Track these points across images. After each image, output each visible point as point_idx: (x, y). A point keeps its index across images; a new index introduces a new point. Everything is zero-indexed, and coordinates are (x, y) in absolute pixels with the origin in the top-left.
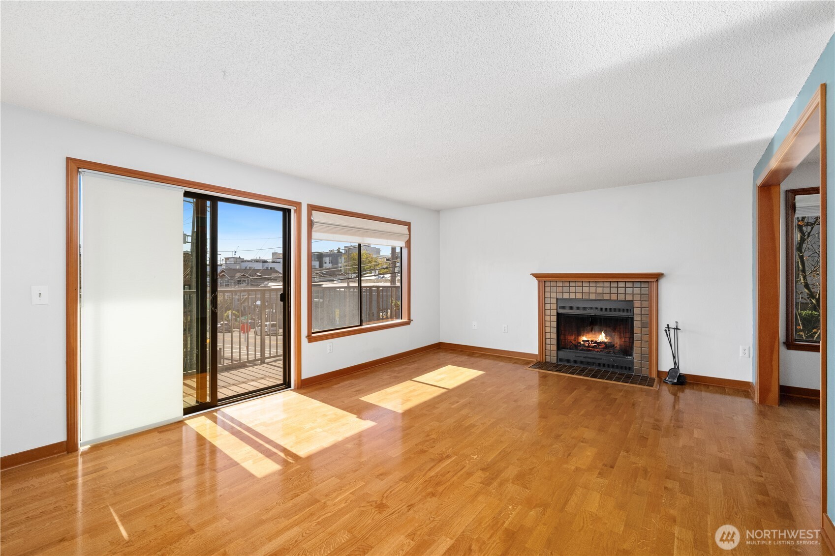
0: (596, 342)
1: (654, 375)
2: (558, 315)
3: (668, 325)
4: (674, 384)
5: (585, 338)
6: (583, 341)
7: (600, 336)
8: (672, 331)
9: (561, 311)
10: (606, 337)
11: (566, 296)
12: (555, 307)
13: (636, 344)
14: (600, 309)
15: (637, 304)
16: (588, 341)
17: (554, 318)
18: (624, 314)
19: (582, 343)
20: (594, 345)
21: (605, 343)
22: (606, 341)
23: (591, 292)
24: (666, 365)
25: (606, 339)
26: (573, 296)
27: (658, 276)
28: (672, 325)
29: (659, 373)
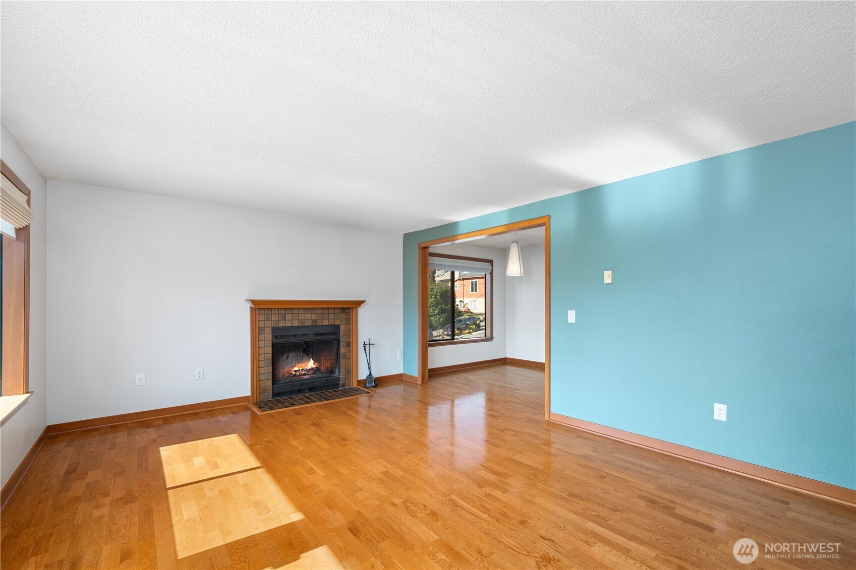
0: (306, 370)
1: (355, 385)
2: (273, 345)
3: (364, 342)
4: (374, 387)
5: (296, 369)
6: (295, 371)
7: (310, 363)
8: (367, 347)
9: (277, 341)
10: (314, 363)
11: (282, 324)
12: (269, 337)
13: (342, 361)
14: (314, 335)
15: (342, 328)
16: (299, 370)
17: (270, 350)
18: (333, 337)
19: (294, 373)
20: (304, 372)
21: (313, 368)
22: (314, 366)
23: (307, 319)
24: (363, 374)
26: (288, 324)
27: (360, 303)
28: (367, 342)
29: (359, 382)
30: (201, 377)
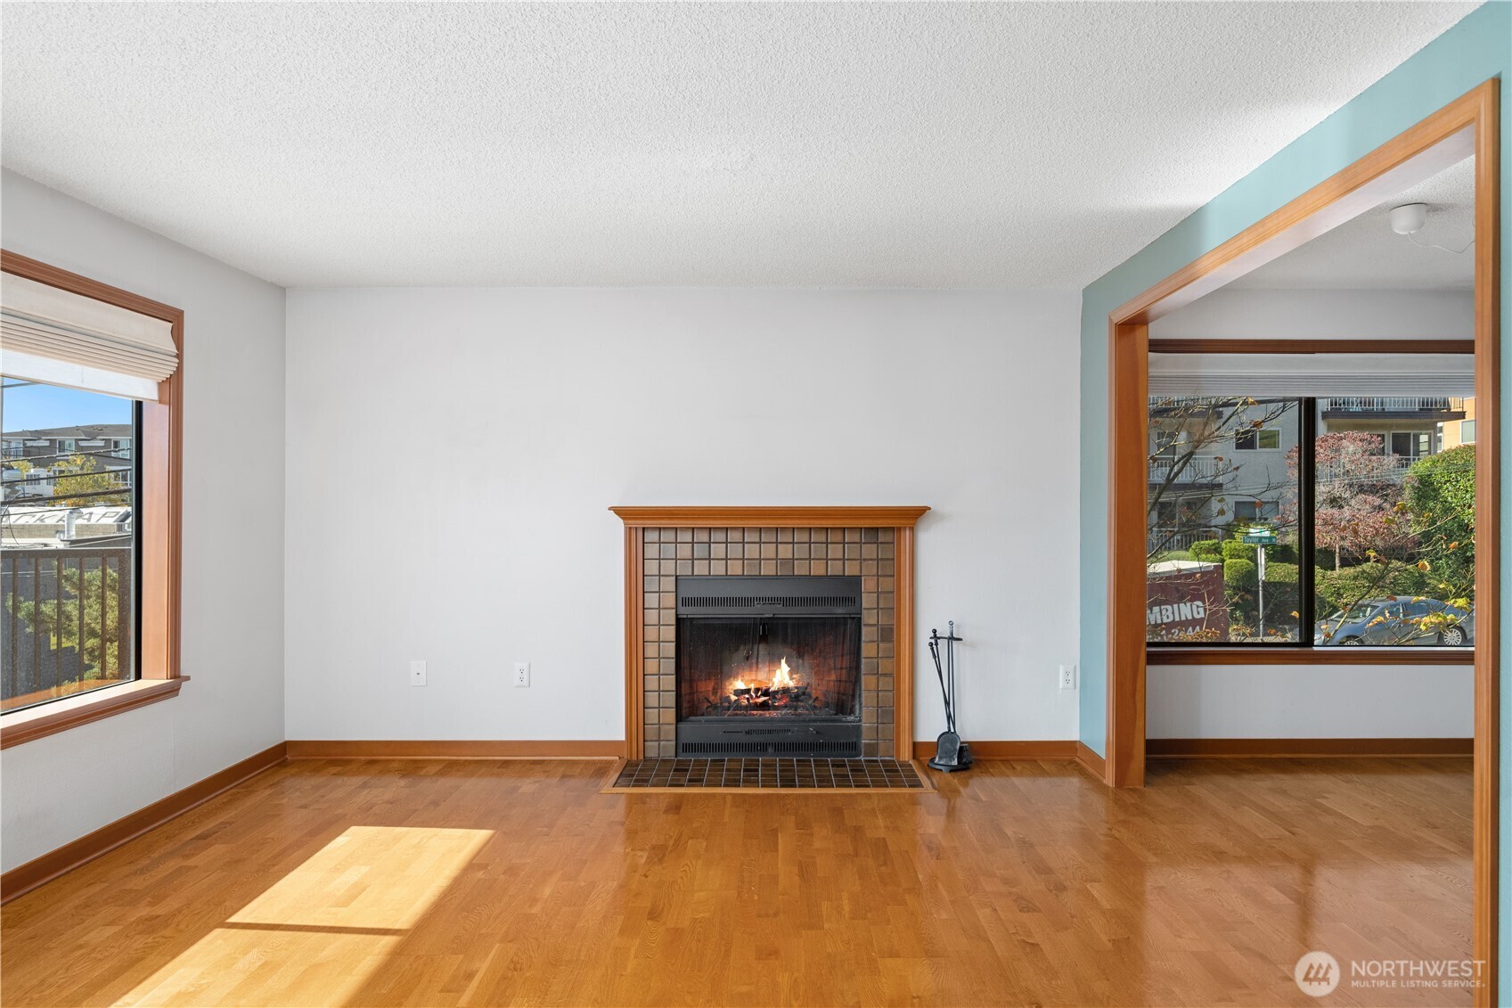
0: (766, 693)
1: (906, 755)
2: (679, 621)
3: (935, 631)
4: (953, 770)
5: (740, 684)
6: (739, 693)
7: (778, 672)
8: (943, 644)
9: (687, 611)
10: (791, 673)
11: (701, 569)
12: (670, 600)
13: (867, 681)
14: (787, 601)
15: (868, 585)
16: (748, 691)
17: (670, 633)
18: (839, 611)
19: (733, 698)
20: (763, 699)
21: (785, 691)
22: (791, 684)
23: (765, 556)
24: (930, 727)
25: (791, 679)
26: (718, 569)
27: (915, 515)
28: (944, 631)
29: (916, 747)
30: (525, 682)
